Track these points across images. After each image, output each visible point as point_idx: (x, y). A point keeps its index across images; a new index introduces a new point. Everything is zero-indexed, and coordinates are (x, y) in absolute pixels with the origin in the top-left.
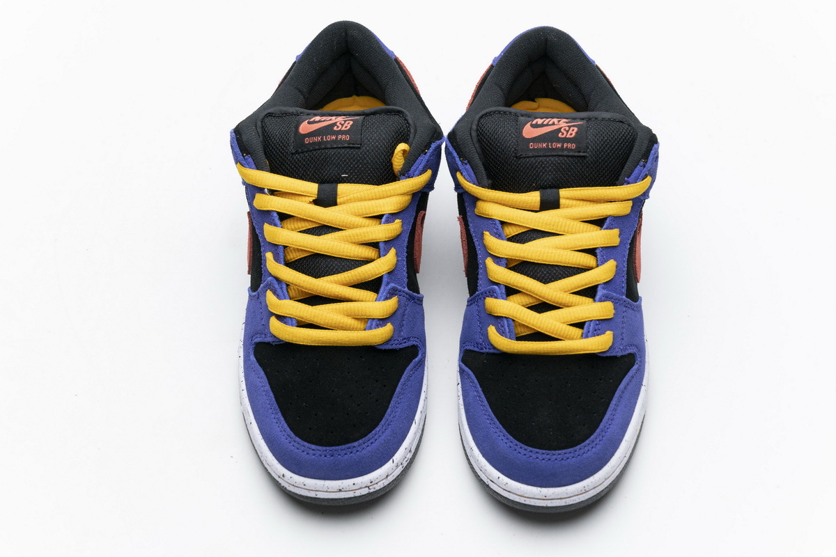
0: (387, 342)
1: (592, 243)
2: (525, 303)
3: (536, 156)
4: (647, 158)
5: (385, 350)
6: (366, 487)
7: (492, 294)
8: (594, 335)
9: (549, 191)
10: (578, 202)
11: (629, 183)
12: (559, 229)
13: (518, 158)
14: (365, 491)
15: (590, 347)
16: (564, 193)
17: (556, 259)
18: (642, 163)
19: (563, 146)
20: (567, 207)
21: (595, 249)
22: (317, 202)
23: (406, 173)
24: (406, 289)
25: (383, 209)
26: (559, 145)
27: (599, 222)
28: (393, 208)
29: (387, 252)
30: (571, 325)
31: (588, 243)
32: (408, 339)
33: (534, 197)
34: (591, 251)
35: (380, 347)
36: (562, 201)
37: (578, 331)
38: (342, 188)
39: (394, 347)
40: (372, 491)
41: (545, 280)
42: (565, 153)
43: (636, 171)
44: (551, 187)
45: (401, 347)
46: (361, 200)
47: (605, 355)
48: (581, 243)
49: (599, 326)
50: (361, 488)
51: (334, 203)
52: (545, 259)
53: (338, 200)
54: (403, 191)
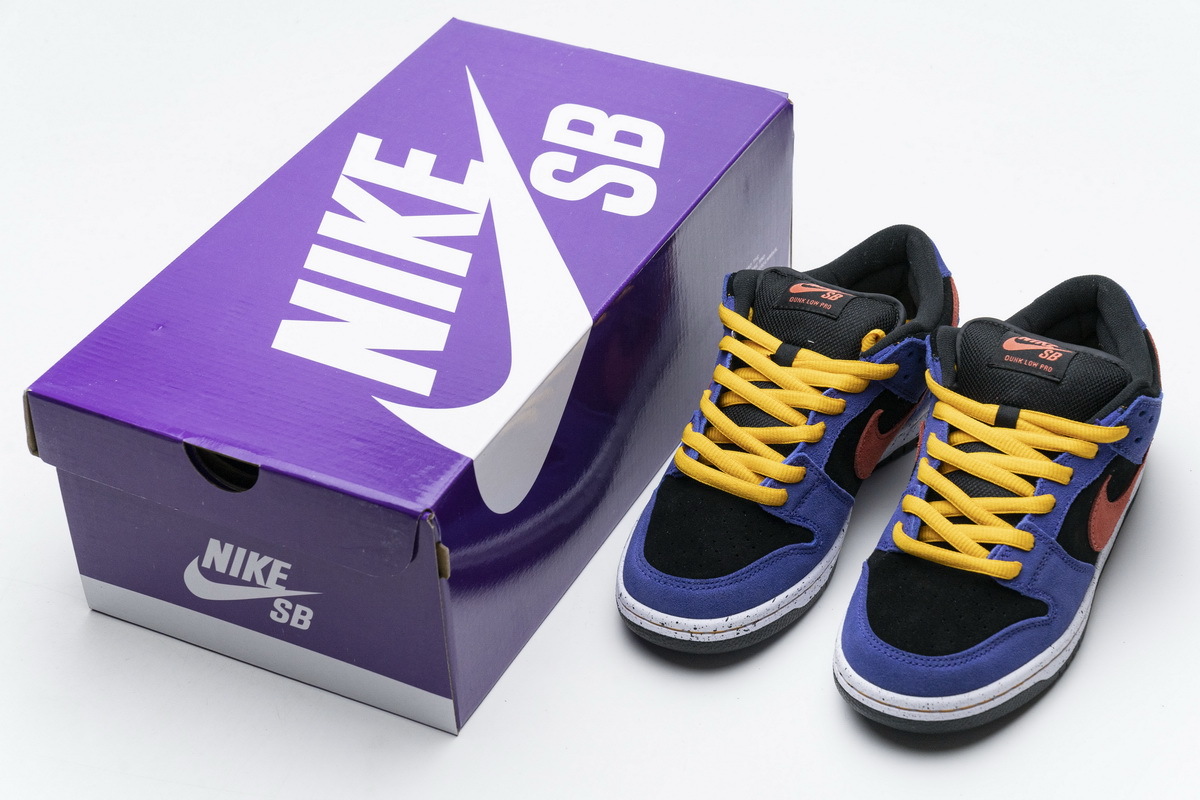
0: (776, 507)
1: (1034, 470)
2: (944, 512)
3: (1009, 370)
4: (1128, 406)
5: (770, 514)
6: (689, 632)
7: (912, 492)
8: (999, 559)
9: (1009, 408)
10: (1038, 428)
11: (1099, 425)
12: (1006, 448)
13: (990, 366)
14: (686, 637)
15: (988, 569)
16: (1024, 413)
17: (990, 475)
18: (1120, 409)
19: (1039, 366)
20: (1024, 430)
21: (1037, 478)
22: (773, 358)
23: (869, 356)
24: (822, 469)
25: (830, 382)
26: (1035, 365)
27: (1051, 455)
28: (840, 384)
29: (814, 422)
30: (981, 544)
31: (1030, 469)
32: (805, 520)
33: (992, 410)
34: (1032, 480)
35: (765, 509)
36: (1020, 422)
37: (986, 552)
38: (803, 353)
39: (782, 516)
40: (694, 639)
41: (972, 494)
42: (1039, 374)
43: (1112, 415)
44: (1013, 405)
45: (792, 521)
46: (814, 368)
47: (1006, 585)
48: (1022, 467)
49: (1009, 552)
50: (683, 631)
51: (789, 364)
52: (978, 471)
53: (794, 363)
54: (856, 372)
